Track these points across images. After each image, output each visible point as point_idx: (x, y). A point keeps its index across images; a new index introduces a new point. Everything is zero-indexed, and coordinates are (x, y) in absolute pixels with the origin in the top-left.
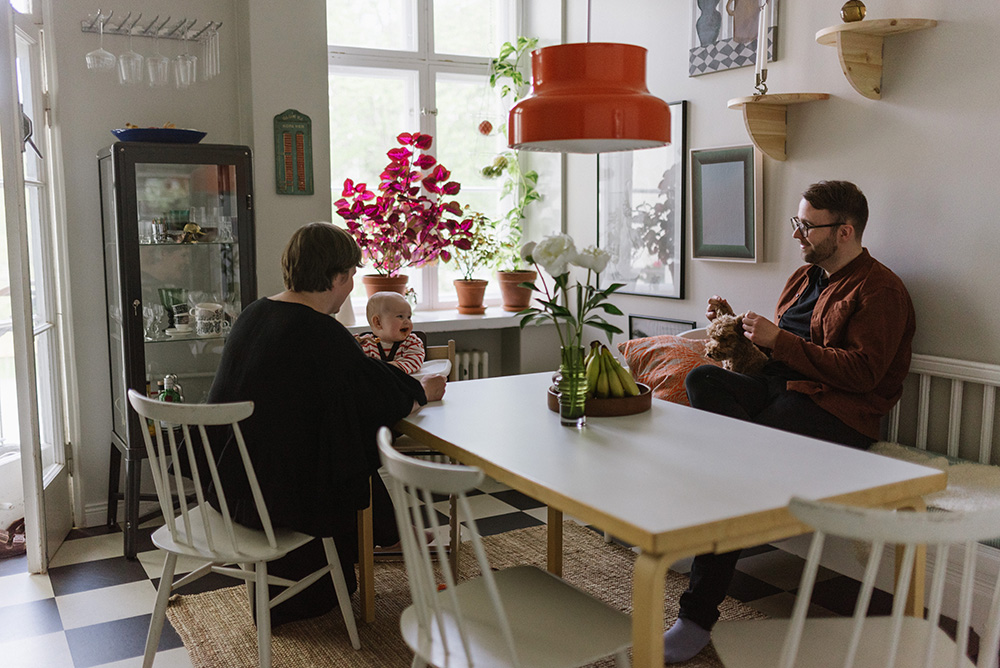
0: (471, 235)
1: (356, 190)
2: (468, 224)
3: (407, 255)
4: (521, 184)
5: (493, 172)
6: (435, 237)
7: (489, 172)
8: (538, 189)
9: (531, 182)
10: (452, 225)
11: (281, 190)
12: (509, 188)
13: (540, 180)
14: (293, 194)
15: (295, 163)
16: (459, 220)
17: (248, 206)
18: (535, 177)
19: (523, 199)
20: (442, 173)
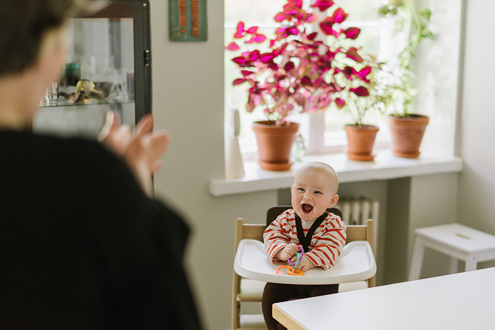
0: (368, 81)
1: (248, 32)
2: (367, 70)
3: (301, 102)
4: (413, 22)
5: (389, 11)
6: (332, 84)
7: (384, 11)
8: (432, 28)
9: (424, 20)
10: (349, 71)
11: (173, 36)
12: (399, 26)
13: (432, 18)
14: (186, 41)
15: (189, 8)
16: (358, 67)
17: (145, 62)
18: (429, 14)
19: (415, 38)
20: (340, 17)
